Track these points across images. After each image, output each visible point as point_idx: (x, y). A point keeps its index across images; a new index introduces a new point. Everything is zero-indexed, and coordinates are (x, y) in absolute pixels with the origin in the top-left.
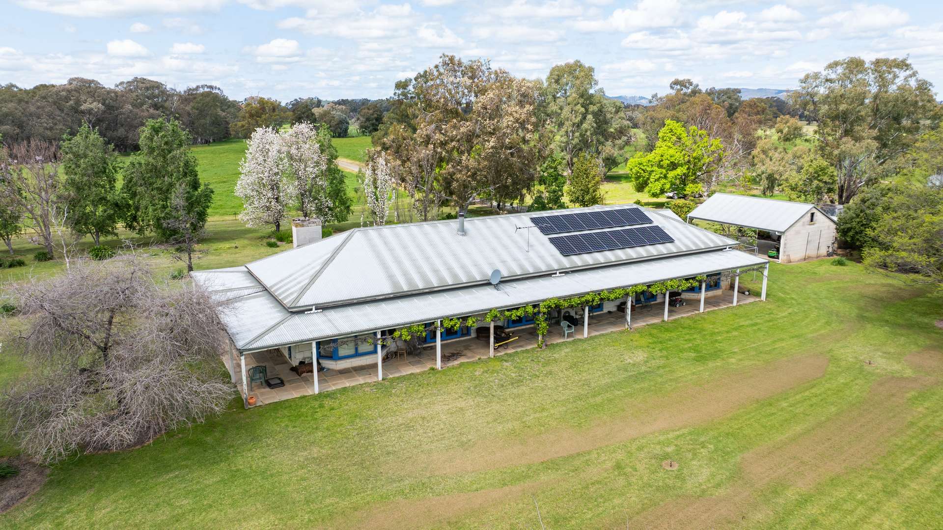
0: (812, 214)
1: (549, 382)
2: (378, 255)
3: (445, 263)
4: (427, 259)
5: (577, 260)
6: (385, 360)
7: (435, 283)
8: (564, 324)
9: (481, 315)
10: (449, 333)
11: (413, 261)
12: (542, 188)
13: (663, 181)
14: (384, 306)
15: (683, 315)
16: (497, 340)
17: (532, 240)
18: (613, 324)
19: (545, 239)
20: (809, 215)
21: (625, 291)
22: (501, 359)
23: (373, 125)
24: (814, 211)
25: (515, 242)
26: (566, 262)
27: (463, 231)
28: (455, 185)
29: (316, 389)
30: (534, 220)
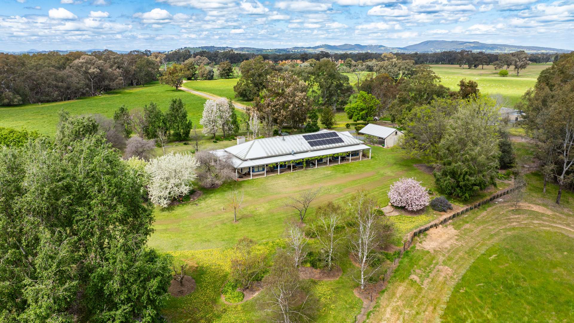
0: (396, 132)
1: (306, 177)
2: (262, 147)
3: (280, 149)
4: (275, 147)
5: (315, 148)
6: (267, 172)
7: (277, 154)
8: (311, 164)
9: (289, 161)
10: (281, 166)
11: (271, 148)
12: (310, 120)
13: (358, 115)
14: (265, 159)
15: (344, 163)
16: (293, 168)
17: (303, 142)
18: (324, 165)
19: (306, 142)
20: (395, 132)
21: (327, 156)
22: (294, 173)
23: (227, 73)
24: (397, 131)
25: (298, 143)
26: (312, 148)
27: (284, 140)
28: (278, 121)
29: (251, 178)
30: (304, 136)
